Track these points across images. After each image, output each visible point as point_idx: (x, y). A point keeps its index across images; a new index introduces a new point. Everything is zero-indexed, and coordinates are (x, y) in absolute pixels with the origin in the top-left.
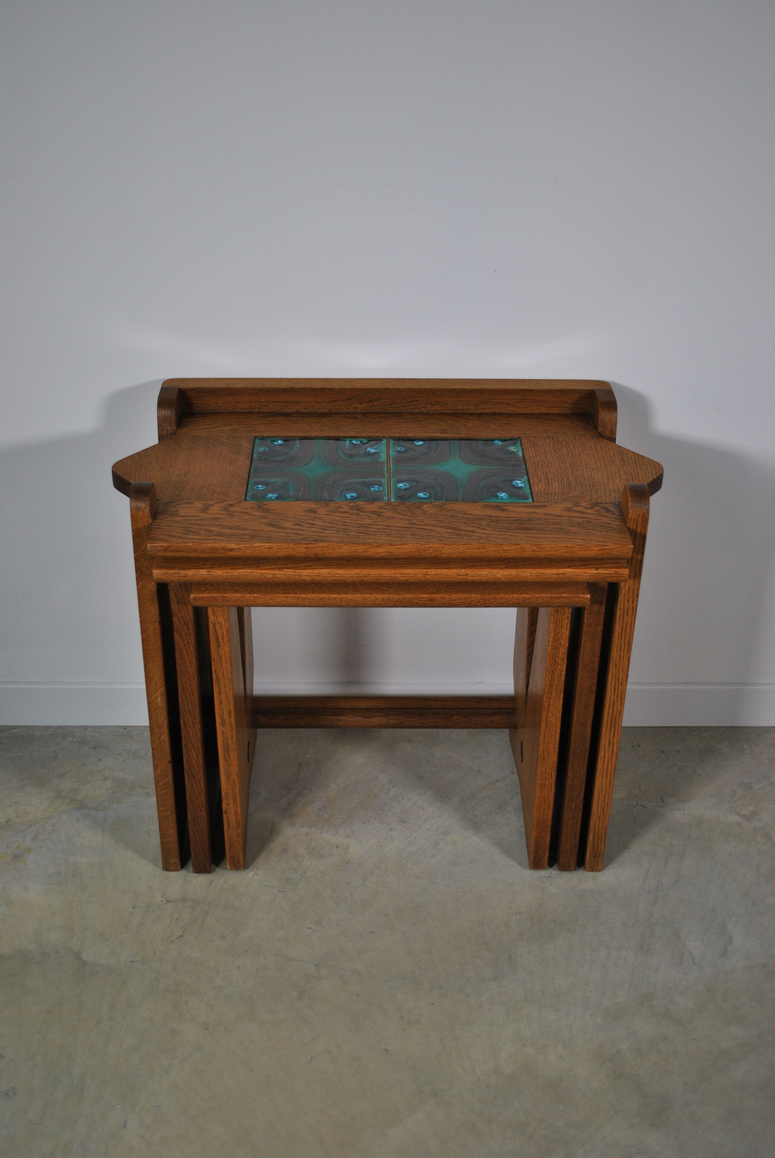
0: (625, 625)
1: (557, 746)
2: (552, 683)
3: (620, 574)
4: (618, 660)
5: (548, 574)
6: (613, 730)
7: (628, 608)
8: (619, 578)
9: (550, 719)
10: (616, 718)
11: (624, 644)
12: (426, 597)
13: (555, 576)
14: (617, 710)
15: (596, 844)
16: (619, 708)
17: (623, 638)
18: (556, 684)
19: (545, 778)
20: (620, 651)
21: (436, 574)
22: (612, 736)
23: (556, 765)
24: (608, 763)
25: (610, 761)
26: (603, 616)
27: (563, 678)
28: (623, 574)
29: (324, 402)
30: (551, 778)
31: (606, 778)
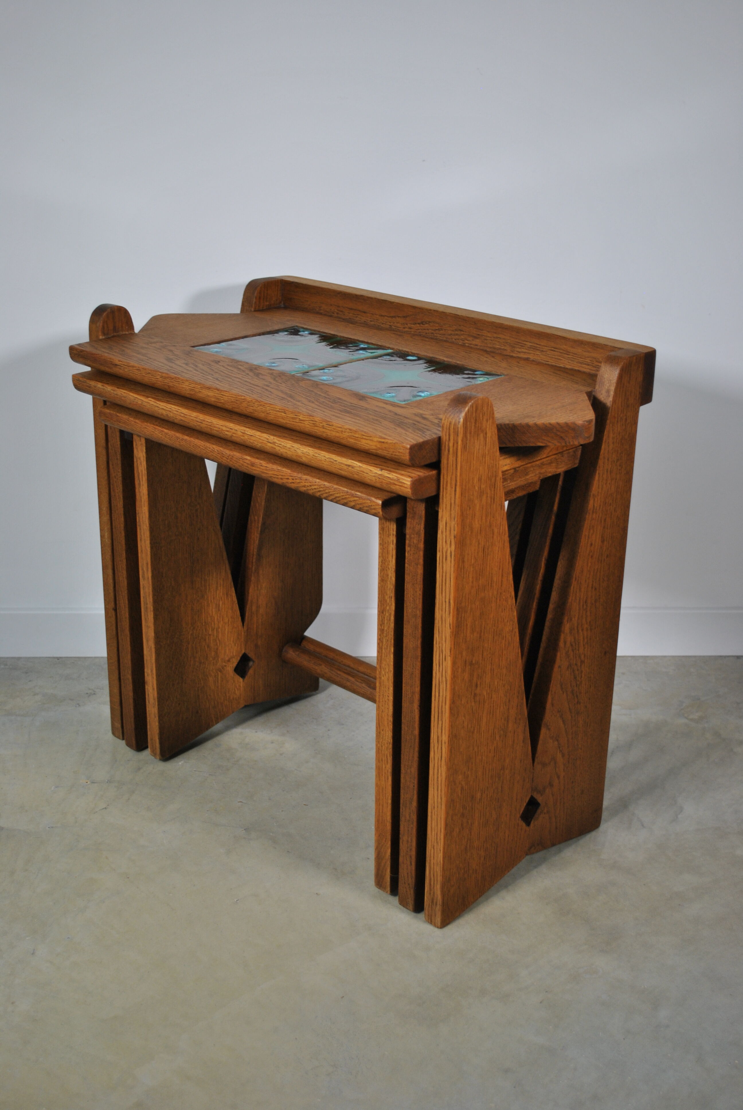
0: (444, 574)
1: (391, 719)
2: (383, 628)
3: (401, 482)
4: (440, 622)
5: (339, 462)
6: (440, 722)
7: (446, 552)
8: (402, 488)
9: (383, 678)
10: (442, 706)
11: (445, 602)
12: (249, 460)
13: (345, 467)
14: (443, 696)
15: (432, 883)
16: (444, 694)
17: (444, 593)
18: (386, 631)
19: (382, 760)
20: (442, 611)
21: (251, 436)
22: (440, 731)
23: (391, 746)
24: (438, 770)
25: (440, 767)
26: (421, 553)
27: (392, 625)
28: (404, 483)
29: (386, 316)
30: (387, 764)
31: (438, 790)
